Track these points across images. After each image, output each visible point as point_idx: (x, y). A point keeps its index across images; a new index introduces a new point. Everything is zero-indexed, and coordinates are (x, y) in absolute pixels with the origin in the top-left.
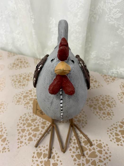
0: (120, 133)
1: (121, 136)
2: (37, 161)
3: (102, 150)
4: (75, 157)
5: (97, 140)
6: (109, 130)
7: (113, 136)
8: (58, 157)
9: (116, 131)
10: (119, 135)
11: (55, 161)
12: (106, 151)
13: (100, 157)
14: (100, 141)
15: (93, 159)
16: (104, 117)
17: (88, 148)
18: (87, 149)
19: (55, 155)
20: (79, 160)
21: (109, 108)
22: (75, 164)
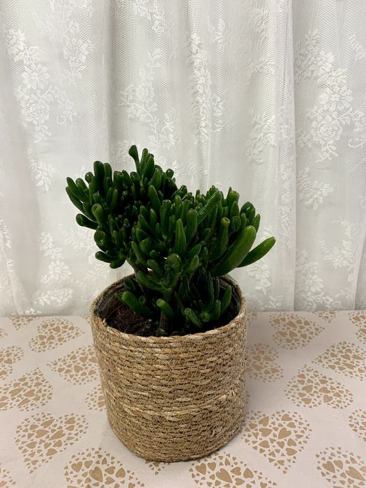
0: (305, 392)
1: (308, 394)
2: (204, 478)
3: (293, 421)
4: (259, 447)
5: (278, 413)
6: (287, 393)
7: (298, 398)
8: (234, 459)
9: (298, 390)
10: (305, 395)
11: (232, 466)
12: (299, 420)
13: (296, 432)
14: (283, 411)
15: (288, 438)
16: (270, 378)
17: (271, 428)
18: (272, 431)
19: (227, 457)
20: (268, 449)
21: (270, 363)
22: (265, 455)
